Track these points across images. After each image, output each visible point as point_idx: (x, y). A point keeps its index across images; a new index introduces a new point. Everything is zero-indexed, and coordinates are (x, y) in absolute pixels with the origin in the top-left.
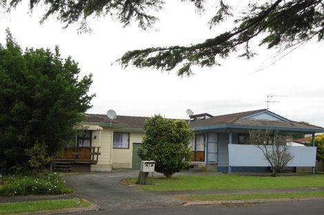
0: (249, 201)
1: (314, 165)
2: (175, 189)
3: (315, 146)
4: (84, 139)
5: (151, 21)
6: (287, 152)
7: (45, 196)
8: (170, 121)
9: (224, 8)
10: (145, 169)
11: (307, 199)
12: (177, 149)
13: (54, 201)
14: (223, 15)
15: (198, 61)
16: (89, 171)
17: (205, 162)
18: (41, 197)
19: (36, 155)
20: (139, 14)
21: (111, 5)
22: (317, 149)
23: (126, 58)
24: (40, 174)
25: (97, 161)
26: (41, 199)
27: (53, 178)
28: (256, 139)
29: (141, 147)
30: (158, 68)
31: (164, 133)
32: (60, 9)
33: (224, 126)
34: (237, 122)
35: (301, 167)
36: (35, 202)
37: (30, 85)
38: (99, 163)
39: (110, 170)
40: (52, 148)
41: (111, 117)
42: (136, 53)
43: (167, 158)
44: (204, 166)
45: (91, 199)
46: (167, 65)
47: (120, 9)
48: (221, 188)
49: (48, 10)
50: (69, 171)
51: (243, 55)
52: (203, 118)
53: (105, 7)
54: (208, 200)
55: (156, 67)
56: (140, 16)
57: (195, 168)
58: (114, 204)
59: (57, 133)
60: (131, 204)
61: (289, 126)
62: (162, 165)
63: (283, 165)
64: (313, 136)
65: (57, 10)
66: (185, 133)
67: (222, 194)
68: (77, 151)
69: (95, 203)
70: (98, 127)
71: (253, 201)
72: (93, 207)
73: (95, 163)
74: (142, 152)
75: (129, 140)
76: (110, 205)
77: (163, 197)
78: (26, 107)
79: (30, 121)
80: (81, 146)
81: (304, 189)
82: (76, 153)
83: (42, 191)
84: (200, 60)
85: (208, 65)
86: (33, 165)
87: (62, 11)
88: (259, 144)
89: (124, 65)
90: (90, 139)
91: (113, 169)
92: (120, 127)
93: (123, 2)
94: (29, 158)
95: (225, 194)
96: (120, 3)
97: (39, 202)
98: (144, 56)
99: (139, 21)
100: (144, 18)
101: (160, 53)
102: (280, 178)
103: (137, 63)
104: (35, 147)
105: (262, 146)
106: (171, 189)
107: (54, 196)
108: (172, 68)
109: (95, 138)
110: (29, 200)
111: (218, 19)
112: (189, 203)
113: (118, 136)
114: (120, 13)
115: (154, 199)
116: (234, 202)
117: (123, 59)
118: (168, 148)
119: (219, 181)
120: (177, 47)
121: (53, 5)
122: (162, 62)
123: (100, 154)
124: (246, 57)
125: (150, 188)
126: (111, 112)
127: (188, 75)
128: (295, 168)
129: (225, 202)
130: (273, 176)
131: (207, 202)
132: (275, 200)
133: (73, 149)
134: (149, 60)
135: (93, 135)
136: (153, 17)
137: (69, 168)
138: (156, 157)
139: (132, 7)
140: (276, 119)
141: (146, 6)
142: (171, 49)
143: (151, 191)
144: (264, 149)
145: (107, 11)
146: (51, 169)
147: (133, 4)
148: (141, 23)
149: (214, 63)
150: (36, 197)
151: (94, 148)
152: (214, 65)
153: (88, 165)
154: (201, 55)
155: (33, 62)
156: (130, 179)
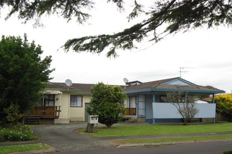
0: (164, 143)
1: (214, 117)
2: (113, 136)
3: (215, 103)
4: (49, 100)
5: (85, 17)
6: (194, 108)
7: (18, 142)
8: (110, 87)
9: (138, 6)
10: (92, 122)
11: (206, 141)
12: (115, 107)
13: (23, 146)
14: (138, 12)
15: (121, 46)
16: (53, 124)
17: (137, 116)
18: (15, 143)
19: (12, 113)
20: (77, 12)
21: (57, 6)
22: (217, 105)
23: (68, 45)
24: (15, 126)
25: (58, 116)
26: (14, 144)
27: (24, 129)
28: (172, 98)
29: (89, 106)
30: (91, 52)
31: (105, 96)
32: (19, 10)
33: (149, 90)
34: (158, 87)
35: (205, 118)
36: (10, 147)
37: (6, 63)
38: (60, 118)
39: (68, 122)
40: (23, 108)
41: (68, 85)
42: (75, 41)
43: (108, 113)
44: (136, 118)
45: (51, 144)
46: (97, 49)
47: (63, 9)
48: (145, 135)
49: (11, 10)
50: (39, 124)
51: (153, 40)
52: (135, 84)
53: (52, 8)
54: (135, 143)
55: (90, 50)
56: (78, 13)
57: (130, 120)
58: (67, 147)
59: (27, 96)
60: (79, 147)
61: (196, 89)
62: (104, 119)
63: (192, 117)
64: (213, 96)
65: (17, 10)
66: (120, 95)
67: (146, 139)
68: (44, 109)
69: (53, 146)
70: (59, 92)
71: (167, 143)
72: (51, 149)
73: (57, 118)
74: (89, 109)
75: (82, 101)
76: (64, 148)
77: (103, 141)
78: (3, 78)
79: (7, 89)
80: (47, 105)
81: (205, 134)
82: (43, 111)
83: (15, 139)
84: (122, 45)
85: (129, 48)
86: (9, 120)
87: (21, 11)
88: (174, 102)
89: (67, 50)
90: (54, 101)
91: (70, 122)
92: (75, 91)
93: (65, 4)
94: (6, 115)
95: (148, 139)
96: (62, 5)
97: (12, 146)
98: (80, 43)
99: (77, 17)
100: (81, 15)
101: (92, 40)
102: (189, 126)
103: (76, 49)
104: (11, 107)
105: (176, 104)
106: (109, 136)
107: (24, 142)
108: (101, 51)
109: (57, 100)
110: (6, 145)
111: (134, 14)
112: (121, 146)
113: (74, 98)
114: (63, 11)
115: (96, 143)
116: (154, 144)
117: (65, 45)
118: (108, 106)
119: (145, 129)
120: (104, 35)
121: (14, 7)
122: (94, 47)
123: (60, 111)
124: (155, 41)
125: (95, 135)
126: (68, 81)
127: (115, 56)
128: (201, 119)
129: (147, 144)
130: (184, 125)
131: (134, 145)
132: (184, 142)
133: (41, 108)
134: (84, 45)
135: (56, 98)
136: (87, 14)
137: (38, 121)
138: (99, 112)
139: (71, 7)
140: (186, 84)
141: (82, 6)
142: (99, 37)
143: (95, 137)
144: (178, 106)
145: (54, 11)
146: (23, 123)
147: (72, 5)
148: (79, 19)
149: (132, 46)
150: (12, 143)
151: (56, 107)
152: (133, 48)
153: (52, 119)
154: (122, 41)
155: (8, 45)
156: (82, 128)
